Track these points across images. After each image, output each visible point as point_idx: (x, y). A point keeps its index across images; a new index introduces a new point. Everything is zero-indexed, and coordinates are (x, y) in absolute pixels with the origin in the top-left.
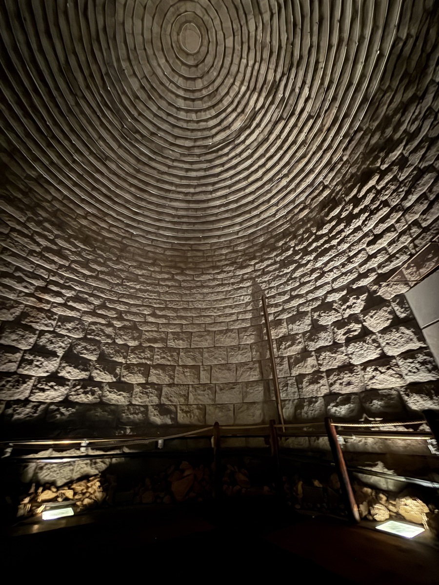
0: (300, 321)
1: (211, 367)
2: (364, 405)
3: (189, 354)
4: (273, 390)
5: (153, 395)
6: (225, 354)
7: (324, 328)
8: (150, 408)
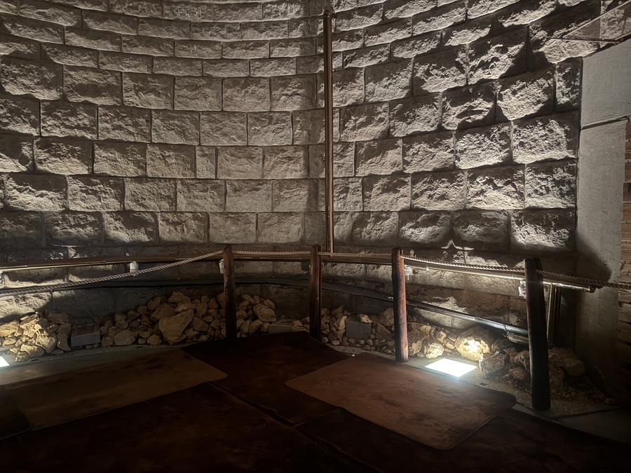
0: (390, 77)
1: (217, 151)
2: (454, 229)
3: (171, 122)
4: (323, 196)
5: (107, 196)
6: (243, 129)
7: (429, 99)
8: (106, 217)
